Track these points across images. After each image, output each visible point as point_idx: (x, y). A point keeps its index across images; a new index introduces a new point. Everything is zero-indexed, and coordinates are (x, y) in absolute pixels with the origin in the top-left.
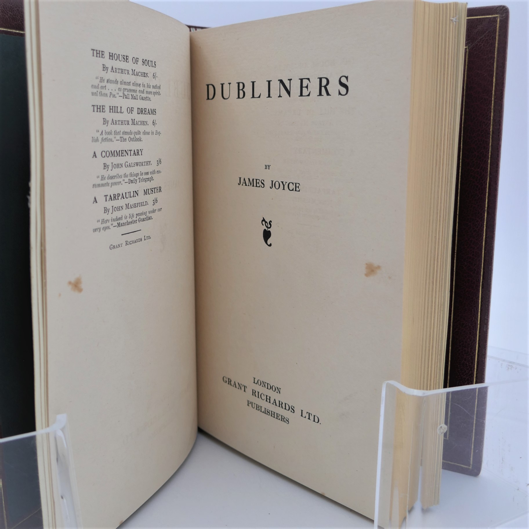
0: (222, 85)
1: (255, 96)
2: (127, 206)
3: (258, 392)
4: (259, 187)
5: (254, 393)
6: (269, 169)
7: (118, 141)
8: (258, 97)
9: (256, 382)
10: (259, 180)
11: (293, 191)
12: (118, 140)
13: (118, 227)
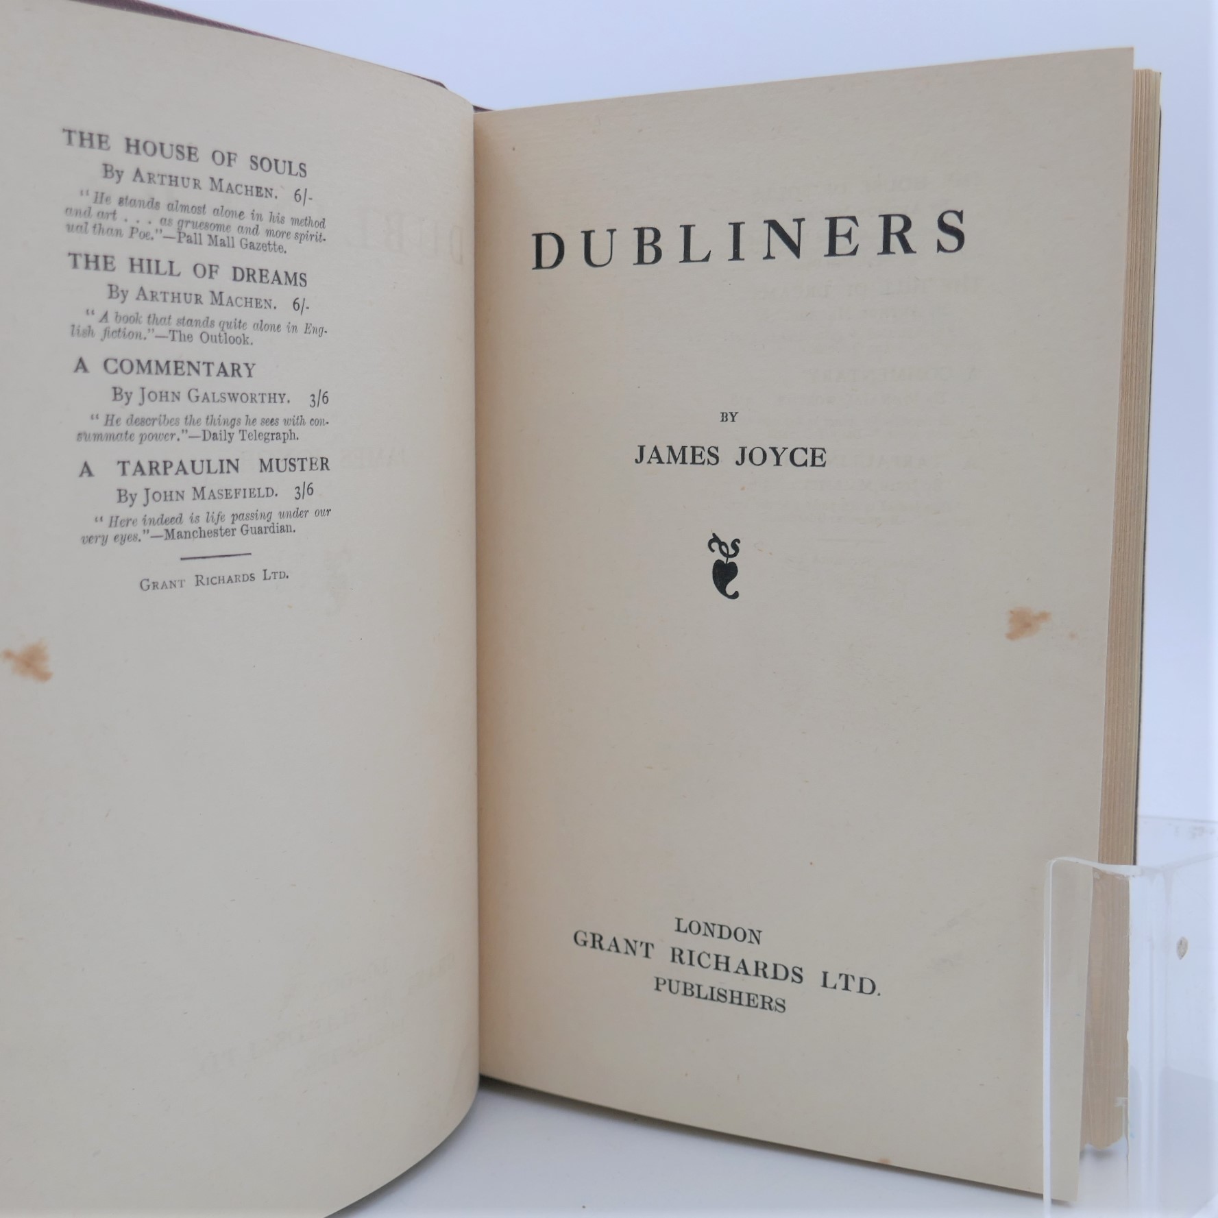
0: (588, 235)
1: (692, 258)
2: (199, 493)
3: (691, 952)
4: (703, 463)
5: (676, 955)
6: (733, 420)
7: (162, 339)
8: (701, 259)
9: (684, 926)
10: (703, 448)
11: (805, 467)
12: (164, 337)
13: (166, 539)
